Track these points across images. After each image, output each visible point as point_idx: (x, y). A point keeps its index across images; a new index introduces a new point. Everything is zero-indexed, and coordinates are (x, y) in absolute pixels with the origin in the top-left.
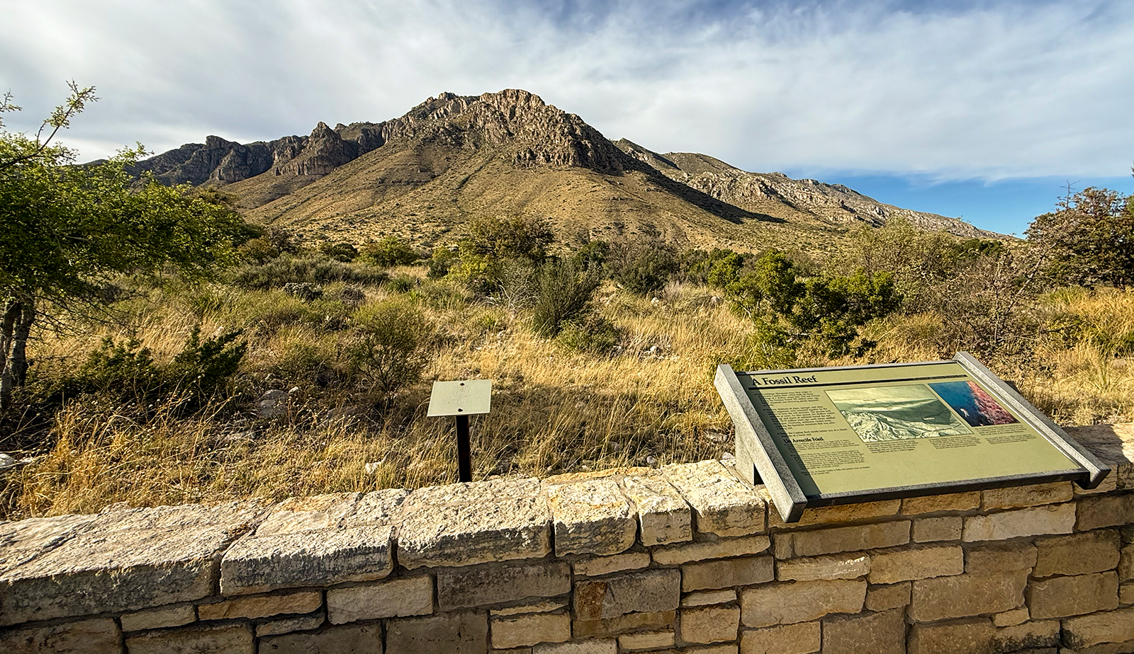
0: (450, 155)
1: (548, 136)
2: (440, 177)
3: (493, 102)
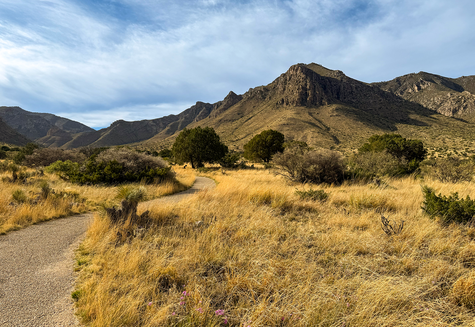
0: (257, 104)
2: (243, 117)
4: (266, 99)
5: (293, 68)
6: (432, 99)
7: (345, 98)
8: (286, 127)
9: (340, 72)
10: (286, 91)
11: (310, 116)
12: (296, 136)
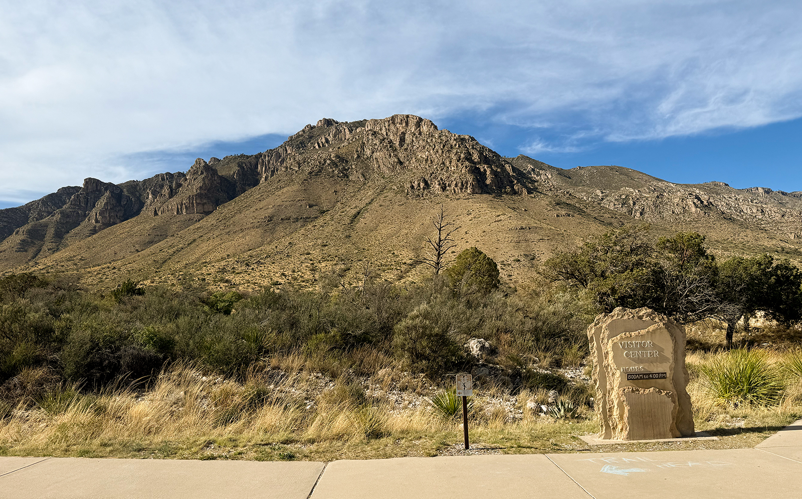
0: (338, 188)
1: (443, 163)
2: (329, 212)
3: (381, 130)
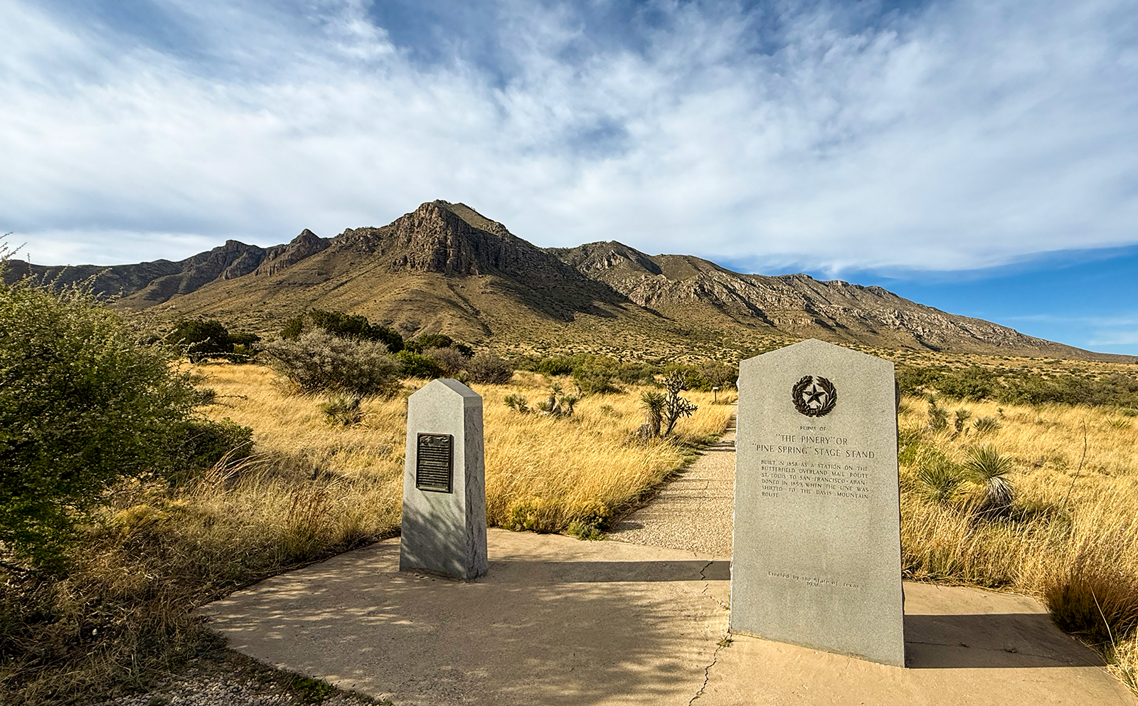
0: (357, 260)
2: (329, 280)
4: (376, 253)
5: (425, 207)
6: (623, 281)
7: (506, 267)
8: (407, 304)
9: (502, 226)
10: (411, 244)
11: (450, 290)
12: (424, 320)
